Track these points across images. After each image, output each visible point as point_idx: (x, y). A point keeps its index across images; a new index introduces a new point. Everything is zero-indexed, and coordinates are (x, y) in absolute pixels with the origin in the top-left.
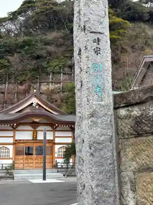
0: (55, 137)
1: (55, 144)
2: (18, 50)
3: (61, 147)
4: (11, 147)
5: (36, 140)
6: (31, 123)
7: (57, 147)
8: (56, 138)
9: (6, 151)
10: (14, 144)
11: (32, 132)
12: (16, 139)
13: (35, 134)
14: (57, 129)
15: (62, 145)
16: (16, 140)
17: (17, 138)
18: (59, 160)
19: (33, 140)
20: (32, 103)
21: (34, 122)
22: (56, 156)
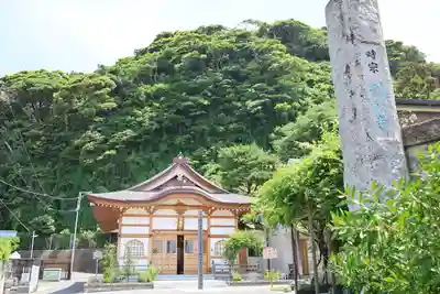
0: (209, 226)
1: (210, 236)
3: (220, 242)
4: (146, 241)
5: (183, 230)
6: (175, 205)
7: (213, 241)
8: (212, 229)
9: (139, 246)
10: (150, 236)
11: (176, 219)
12: (154, 228)
13: (181, 222)
14: (213, 214)
15: (221, 239)
16: (153, 231)
18: (217, 261)
19: (178, 230)
20: (176, 176)
21: (180, 204)
22: (212, 254)
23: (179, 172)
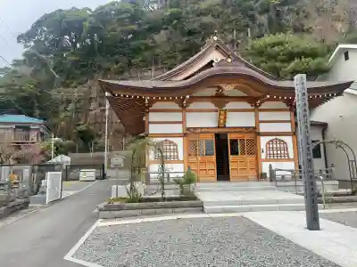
0: (258, 122)
1: (259, 134)
2: (165, 26)
3: (272, 141)
4: (179, 142)
5: (225, 127)
6: (212, 97)
7: (263, 141)
8: (261, 125)
9: (172, 147)
10: (185, 135)
11: (216, 114)
12: (187, 126)
13: (222, 117)
14: (263, 107)
15: (274, 137)
16: (188, 129)
17: (189, 125)
19: (219, 127)
20: (212, 61)
22: (263, 156)
23: (215, 56)
